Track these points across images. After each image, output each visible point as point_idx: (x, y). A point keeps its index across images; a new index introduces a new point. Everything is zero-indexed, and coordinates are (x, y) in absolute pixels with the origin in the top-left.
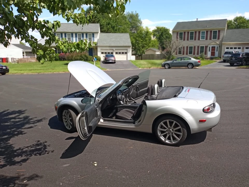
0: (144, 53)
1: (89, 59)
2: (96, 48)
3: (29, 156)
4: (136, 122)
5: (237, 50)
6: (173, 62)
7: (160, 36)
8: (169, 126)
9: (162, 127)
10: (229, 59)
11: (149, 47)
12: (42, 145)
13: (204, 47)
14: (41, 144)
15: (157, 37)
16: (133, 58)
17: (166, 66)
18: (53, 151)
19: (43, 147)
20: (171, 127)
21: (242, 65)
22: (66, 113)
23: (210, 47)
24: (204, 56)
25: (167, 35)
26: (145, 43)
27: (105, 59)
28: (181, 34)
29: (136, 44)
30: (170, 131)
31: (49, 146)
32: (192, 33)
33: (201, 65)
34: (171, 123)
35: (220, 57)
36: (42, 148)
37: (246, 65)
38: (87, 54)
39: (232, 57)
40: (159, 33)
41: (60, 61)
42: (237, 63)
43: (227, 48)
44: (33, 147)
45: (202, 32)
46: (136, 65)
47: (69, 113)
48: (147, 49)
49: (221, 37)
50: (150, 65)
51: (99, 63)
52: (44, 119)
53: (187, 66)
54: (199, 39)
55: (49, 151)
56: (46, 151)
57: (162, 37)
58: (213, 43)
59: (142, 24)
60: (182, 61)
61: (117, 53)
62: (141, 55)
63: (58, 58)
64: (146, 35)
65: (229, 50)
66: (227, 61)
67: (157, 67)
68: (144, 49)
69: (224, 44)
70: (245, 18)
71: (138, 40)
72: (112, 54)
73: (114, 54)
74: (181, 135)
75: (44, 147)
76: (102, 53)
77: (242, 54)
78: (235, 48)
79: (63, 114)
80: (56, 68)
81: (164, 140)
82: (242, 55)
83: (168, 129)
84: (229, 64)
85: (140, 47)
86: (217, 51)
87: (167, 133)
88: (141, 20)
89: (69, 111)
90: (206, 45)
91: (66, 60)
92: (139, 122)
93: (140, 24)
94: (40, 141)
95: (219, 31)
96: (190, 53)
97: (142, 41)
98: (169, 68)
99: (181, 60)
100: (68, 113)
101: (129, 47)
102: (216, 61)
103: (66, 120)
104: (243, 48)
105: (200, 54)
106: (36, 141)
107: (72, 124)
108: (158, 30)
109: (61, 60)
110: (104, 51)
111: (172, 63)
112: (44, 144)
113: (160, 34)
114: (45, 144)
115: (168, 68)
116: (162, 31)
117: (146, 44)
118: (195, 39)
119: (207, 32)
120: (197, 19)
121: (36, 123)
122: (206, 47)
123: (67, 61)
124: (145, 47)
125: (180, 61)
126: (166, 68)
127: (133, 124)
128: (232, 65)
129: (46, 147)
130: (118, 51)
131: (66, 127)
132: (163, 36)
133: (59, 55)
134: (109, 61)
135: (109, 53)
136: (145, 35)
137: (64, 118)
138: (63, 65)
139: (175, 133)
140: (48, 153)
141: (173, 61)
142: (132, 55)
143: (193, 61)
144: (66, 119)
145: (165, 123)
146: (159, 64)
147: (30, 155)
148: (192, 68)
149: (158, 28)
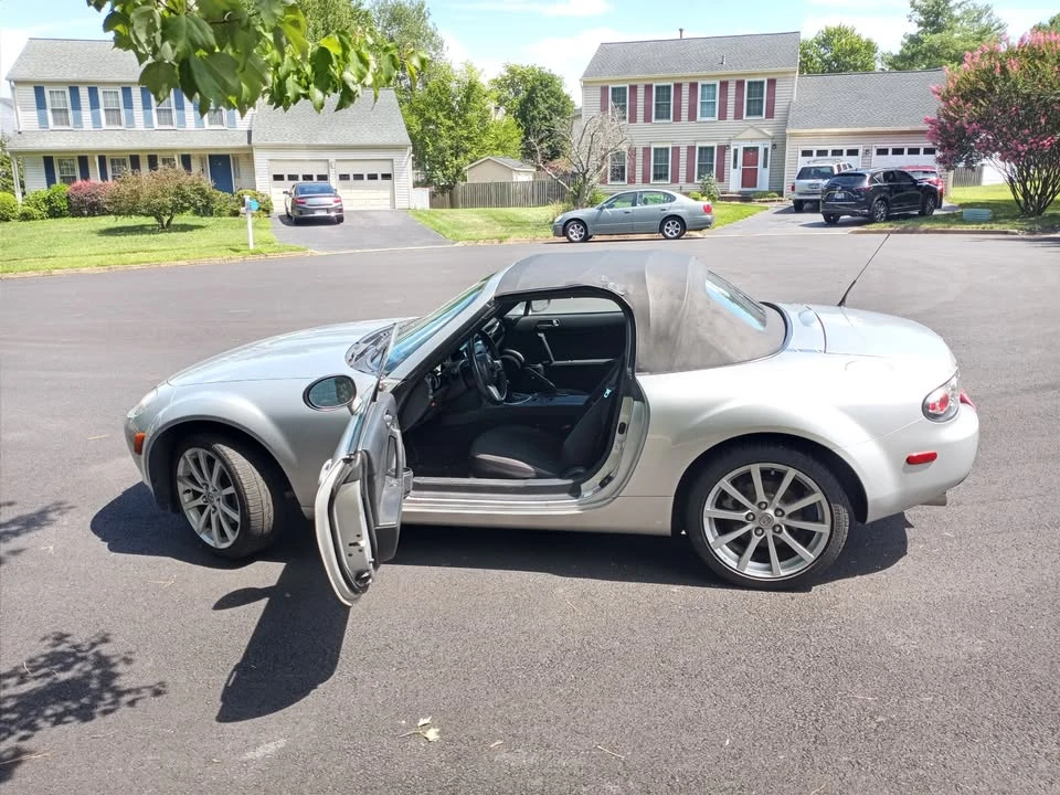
0: (465, 179)
1: (216, 206)
2: (248, 155)
3: (23, 733)
4: (583, 486)
5: (845, 159)
6: (599, 214)
7: (523, 104)
8: (761, 496)
9: (723, 500)
10: (819, 197)
11: (483, 150)
12: (84, 659)
13: (716, 149)
14: (75, 655)
15: (508, 111)
16: (422, 198)
17: (571, 230)
18: (162, 684)
19: (94, 669)
20: (771, 499)
21: (870, 219)
22: (196, 461)
23: (736, 151)
24: (717, 187)
25: (552, 101)
26: (465, 133)
27: (296, 204)
28: (619, 94)
29: (427, 140)
30: (770, 519)
31: (128, 661)
32: (663, 91)
33: (713, 225)
34: (772, 479)
35: (777, 192)
36: (88, 676)
37: (888, 219)
38: (207, 183)
39: (831, 188)
40: (517, 94)
41: (78, 219)
42: (853, 214)
43: (807, 153)
44: (36, 678)
45: (703, 86)
46: (439, 230)
47: (218, 465)
48: (477, 159)
49: (779, 107)
50: (499, 230)
51: (265, 221)
52: (59, 507)
53: (661, 230)
54: (692, 116)
55: (138, 691)
56: (119, 693)
57: (532, 108)
58: (751, 134)
59: (445, 48)
60: (639, 207)
61: (344, 177)
62: (449, 188)
63: (64, 205)
64: (468, 97)
65: (814, 161)
66: (807, 206)
67: (531, 236)
68: (461, 160)
69: (792, 135)
70: (856, 33)
71: (434, 123)
72: (322, 183)
73: (333, 181)
74: (821, 534)
75: (97, 672)
76: (278, 178)
77: (873, 175)
78: (837, 153)
79: (180, 471)
80: (59, 251)
81: (733, 564)
82: (872, 180)
83: (753, 508)
84: (819, 218)
85: (441, 151)
86: (765, 166)
87: (749, 532)
88: (439, 33)
89: (217, 453)
90: (724, 143)
91: (104, 213)
92: (603, 484)
93: (434, 50)
94: (67, 636)
95: (772, 82)
96: (657, 177)
97: (450, 123)
98: (586, 239)
99: (634, 204)
100: (210, 462)
101: (398, 148)
102: (767, 209)
103: (200, 501)
104: (867, 152)
105: (699, 178)
106: (44, 639)
107: (239, 521)
108: (512, 79)
109: (82, 215)
110: (285, 171)
111: (597, 220)
112: (97, 654)
113: (523, 95)
114: (105, 649)
115: (578, 239)
116: (529, 85)
117: (467, 139)
118: (677, 118)
119: (724, 85)
120: (681, 30)
121: (16, 534)
122: (723, 149)
123: (113, 217)
124: (466, 152)
125: (630, 209)
126: (571, 241)
127: (566, 495)
128: (832, 221)
129: (113, 670)
130: (351, 170)
131: (204, 537)
132: (536, 107)
133: (67, 188)
134: (313, 211)
135: (308, 177)
136: (465, 100)
137: (188, 491)
138: (94, 235)
139: (789, 529)
140: (132, 703)
141: (601, 209)
142: (417, 184)
143: (682, 207)
144: (197, 495)
145: (744, 483)
146: (539, 226)
147: (22, 728)
148: (678, 238)
149: (512, 71)
